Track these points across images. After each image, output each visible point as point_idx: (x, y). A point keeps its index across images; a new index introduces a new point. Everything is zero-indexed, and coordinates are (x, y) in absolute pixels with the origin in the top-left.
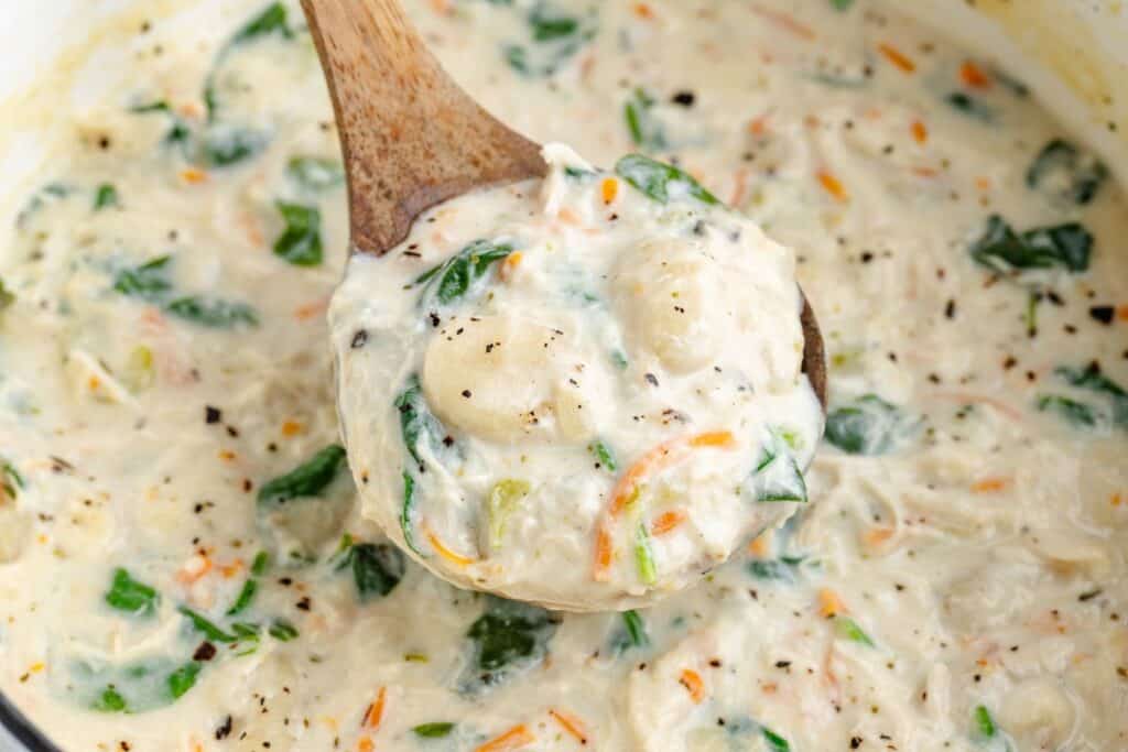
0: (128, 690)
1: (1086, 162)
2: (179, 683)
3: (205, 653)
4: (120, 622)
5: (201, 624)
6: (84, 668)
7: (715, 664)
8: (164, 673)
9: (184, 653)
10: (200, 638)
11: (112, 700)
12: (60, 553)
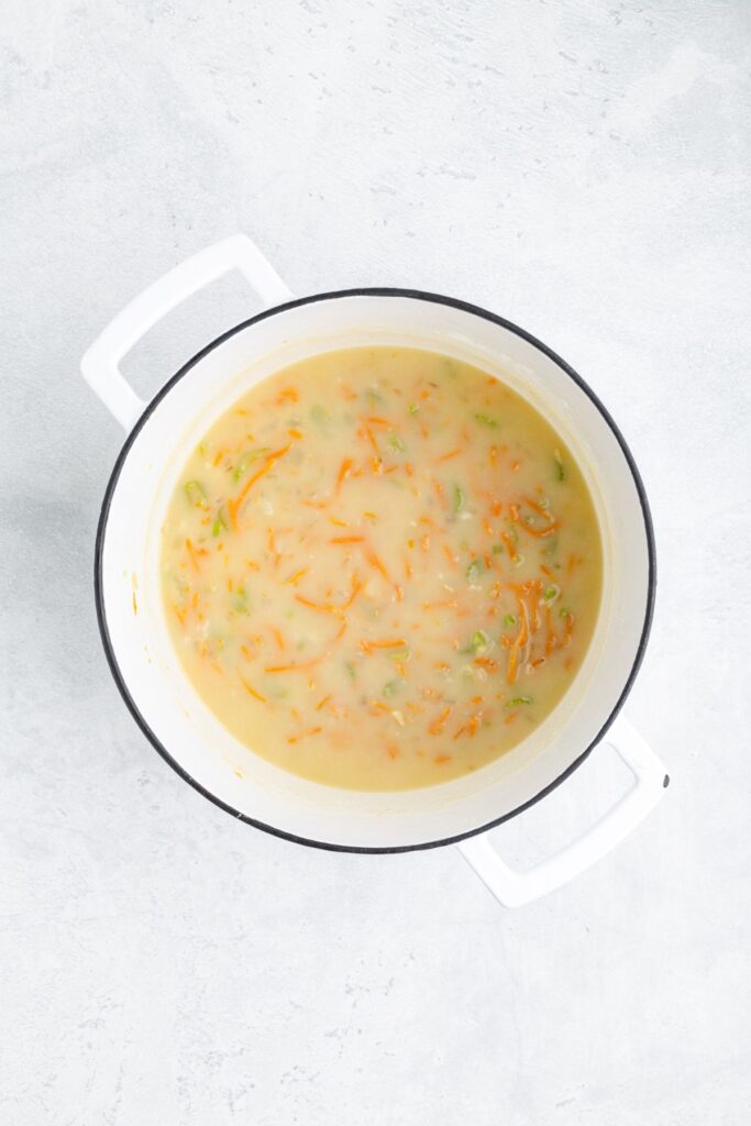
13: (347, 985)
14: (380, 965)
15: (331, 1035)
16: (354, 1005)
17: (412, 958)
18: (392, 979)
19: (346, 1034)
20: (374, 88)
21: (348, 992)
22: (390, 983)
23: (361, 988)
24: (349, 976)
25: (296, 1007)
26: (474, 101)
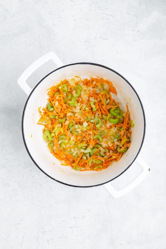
13: (74, 217)
14: (82, 213)
15: (71, 228)
16: (76, 221)
17: (89, 211)
18: (84, 216)
19: (74, 228)
20: (86, 19)
23: (77, 218)
24: (75, 215)
25: (63, 221)
26: (108, 23)
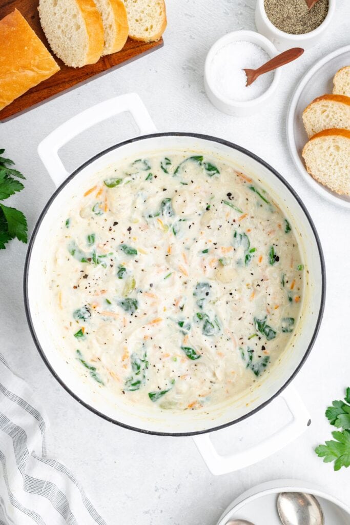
0: (76, 253)
1: (292, 328)
2: (83, 260)
3: (90, 260)
4: (85, 242)
5: (94, 255)
6: (74, 243)
7: (151, 338)
8: (83, 256)
9: (88, 256)
10: (92, 257)
11: (73, 253)
12: (89, 224)
13: (156, 487)
14: (173, 477)
15: (146, 512)
16: (159, 497)
17: (190, 474)
18: (180, 485)
19: (154, 513)
20: (186, 15)
21: (156, 491)
22: (179, 486)
23: (163, 488)
24: (157, 483)
25: (129, 497)
26: (238, 23)
